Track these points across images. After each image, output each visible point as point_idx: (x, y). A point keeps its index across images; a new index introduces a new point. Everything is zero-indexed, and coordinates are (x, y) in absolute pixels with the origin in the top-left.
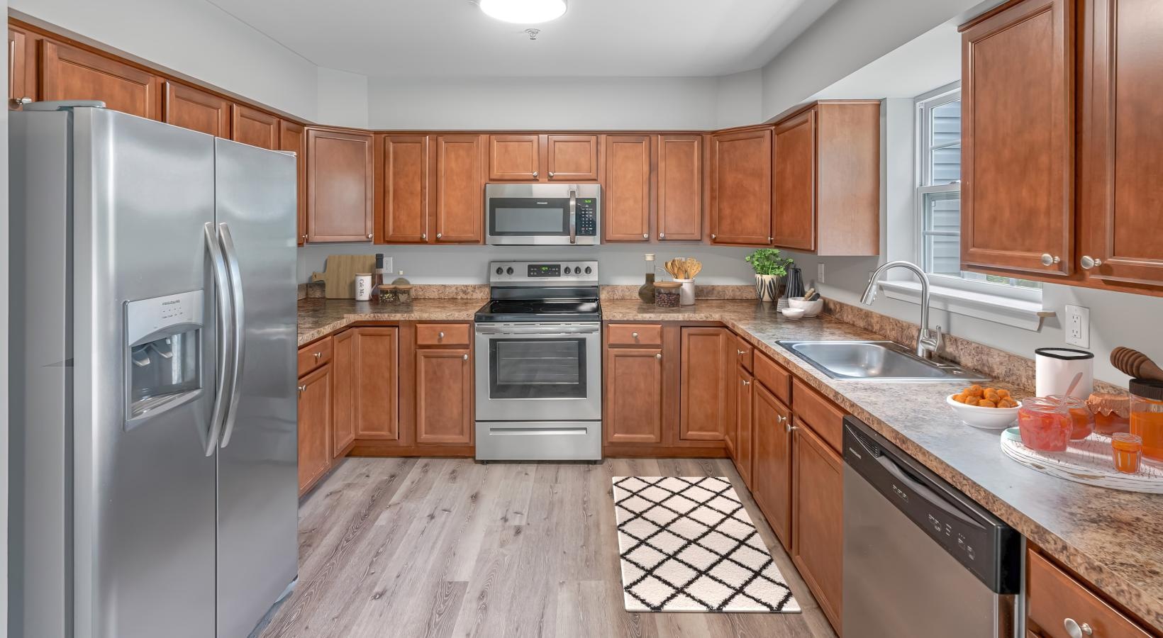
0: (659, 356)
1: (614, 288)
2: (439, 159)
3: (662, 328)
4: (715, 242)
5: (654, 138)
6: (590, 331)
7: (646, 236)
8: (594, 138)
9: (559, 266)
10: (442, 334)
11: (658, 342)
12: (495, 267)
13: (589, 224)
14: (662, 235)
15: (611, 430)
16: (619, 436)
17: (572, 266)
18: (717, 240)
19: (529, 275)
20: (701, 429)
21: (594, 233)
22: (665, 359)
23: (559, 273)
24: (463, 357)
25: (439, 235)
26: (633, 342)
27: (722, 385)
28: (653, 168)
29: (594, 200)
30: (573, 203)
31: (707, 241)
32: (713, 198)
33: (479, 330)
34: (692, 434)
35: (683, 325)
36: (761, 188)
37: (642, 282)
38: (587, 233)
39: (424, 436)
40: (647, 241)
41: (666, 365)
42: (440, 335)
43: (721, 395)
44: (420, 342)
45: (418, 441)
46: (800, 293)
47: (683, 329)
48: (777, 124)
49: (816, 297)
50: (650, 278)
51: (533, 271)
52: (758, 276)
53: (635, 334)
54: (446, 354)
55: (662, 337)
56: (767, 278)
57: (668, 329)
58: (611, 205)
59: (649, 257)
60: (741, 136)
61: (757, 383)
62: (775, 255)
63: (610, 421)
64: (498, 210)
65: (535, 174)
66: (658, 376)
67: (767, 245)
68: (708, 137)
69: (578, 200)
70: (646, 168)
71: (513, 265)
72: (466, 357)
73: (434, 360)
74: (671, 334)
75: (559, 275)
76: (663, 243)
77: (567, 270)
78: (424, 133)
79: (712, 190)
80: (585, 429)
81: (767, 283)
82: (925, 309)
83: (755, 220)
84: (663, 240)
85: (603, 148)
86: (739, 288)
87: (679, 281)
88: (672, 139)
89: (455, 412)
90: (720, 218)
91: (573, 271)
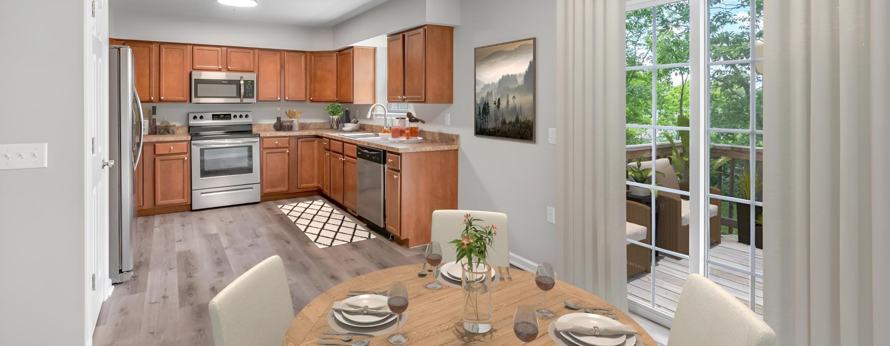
0: (288, 151)
1: (260, 125)
2: (161, 57)
3: (289, 139)
4: (312, 101)
5: (283, 53)
6: (255, 142)
7: (279, 99)
8: (252, 51)
9: (230, 115)
10: (172, 148)
11: (287, 145)
12: (191, 116)
13: (250, 93)
14: (287, 98)
15: (264, 187)
16: (268, 190)
17: (238, 115)
18: (313, 100)
19: (213, 119)
20: (307, 183)
21: (253, 97)
22: (290, 153)
23: (230, 117)
24: (184, 158)
25: (162, 98)
26: (275, 146)
27: (316, 163)
28: (282, 67)
29: (253, 81)
30: (242, 82)
31: (308, 101)
32: (311, 81)
33: (194, 144)
34: (303, 185)
35: (299, 137)
36: (332, 78)
37: (274, 121)
38: (249, 97)
39: (160, 202)
40: (280, 100)
41: (291, 156)
42: (170, 148)
43: (316, 167)
44: (157, 153)
45: (156, 204)
46: (348, 121)
47: (299, 139)
48: (340, 51)
49: (356, 122)
50: (279, 119)
51: (215, 117)
52: (331, 117)
53: (276, 142)
54: (174, 158)
55: (289, 143)
56: (336, 117)
57: (292, 139)
58: (261, 84)
59: (279, 109)
60: (324, 55)
61: (332, 153)
62: (339, 106)
63: (264, 183)
64: (199, 85)
65: (220, 67)
66: (287, 161)
67: (335, 102)
68: (308, 54)
69: (245, 81)
70: (279, 67)
71: (203, 115)
72: (186, 158)
73: (166, 162)
74: (293, 142)
75: (230, 119)
76: (286, 102)
77: (235, 116)
78: (152, 43)
79: (311, 78)
80: (252, 188)
81: (336, 120)
82: (386, 120)
83: (330, 92)
84: (287, 100)
85: (256, 56)
86: (323, 123)
87: (292, 119)
88: (292, 54)
89: (179, 187)
90: (314, 91)
91: (238, 117)
